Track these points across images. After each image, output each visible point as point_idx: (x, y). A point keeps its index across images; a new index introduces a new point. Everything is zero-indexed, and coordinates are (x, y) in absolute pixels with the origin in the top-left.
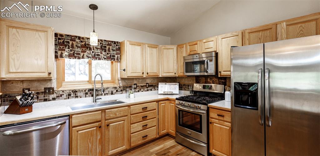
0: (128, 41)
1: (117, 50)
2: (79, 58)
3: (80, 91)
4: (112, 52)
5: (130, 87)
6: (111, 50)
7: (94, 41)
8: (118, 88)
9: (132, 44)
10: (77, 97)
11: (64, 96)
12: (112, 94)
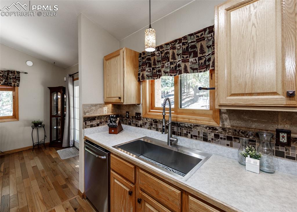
4: (207, 52)
8: (220, 130)
11: (148, 125)
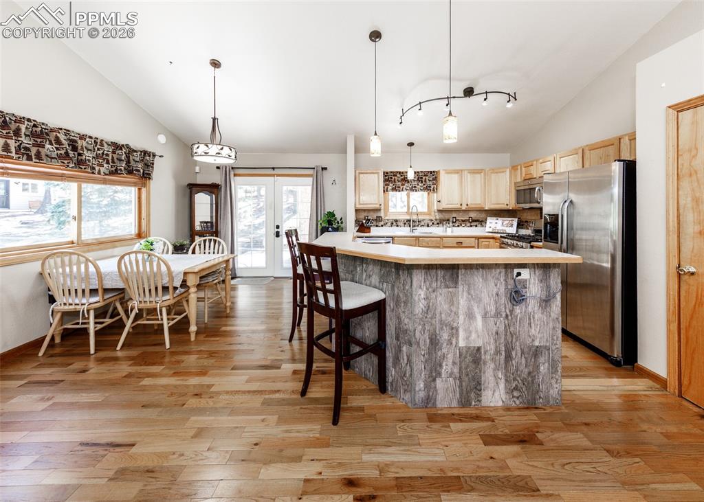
0: (443, 170)
1: (433, 180)
2: (399, 191)
3: (400, 221)
4: (428, 183)
5: (448, 220)
6: (427, 180)
7: (411, 176)
8: (435, 220)
9: (448, 172)
10: (397, 226)
11: (389, 224)
12: (428, 226)
